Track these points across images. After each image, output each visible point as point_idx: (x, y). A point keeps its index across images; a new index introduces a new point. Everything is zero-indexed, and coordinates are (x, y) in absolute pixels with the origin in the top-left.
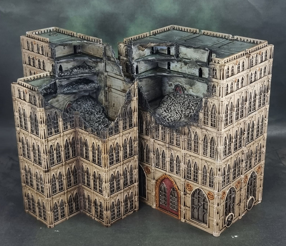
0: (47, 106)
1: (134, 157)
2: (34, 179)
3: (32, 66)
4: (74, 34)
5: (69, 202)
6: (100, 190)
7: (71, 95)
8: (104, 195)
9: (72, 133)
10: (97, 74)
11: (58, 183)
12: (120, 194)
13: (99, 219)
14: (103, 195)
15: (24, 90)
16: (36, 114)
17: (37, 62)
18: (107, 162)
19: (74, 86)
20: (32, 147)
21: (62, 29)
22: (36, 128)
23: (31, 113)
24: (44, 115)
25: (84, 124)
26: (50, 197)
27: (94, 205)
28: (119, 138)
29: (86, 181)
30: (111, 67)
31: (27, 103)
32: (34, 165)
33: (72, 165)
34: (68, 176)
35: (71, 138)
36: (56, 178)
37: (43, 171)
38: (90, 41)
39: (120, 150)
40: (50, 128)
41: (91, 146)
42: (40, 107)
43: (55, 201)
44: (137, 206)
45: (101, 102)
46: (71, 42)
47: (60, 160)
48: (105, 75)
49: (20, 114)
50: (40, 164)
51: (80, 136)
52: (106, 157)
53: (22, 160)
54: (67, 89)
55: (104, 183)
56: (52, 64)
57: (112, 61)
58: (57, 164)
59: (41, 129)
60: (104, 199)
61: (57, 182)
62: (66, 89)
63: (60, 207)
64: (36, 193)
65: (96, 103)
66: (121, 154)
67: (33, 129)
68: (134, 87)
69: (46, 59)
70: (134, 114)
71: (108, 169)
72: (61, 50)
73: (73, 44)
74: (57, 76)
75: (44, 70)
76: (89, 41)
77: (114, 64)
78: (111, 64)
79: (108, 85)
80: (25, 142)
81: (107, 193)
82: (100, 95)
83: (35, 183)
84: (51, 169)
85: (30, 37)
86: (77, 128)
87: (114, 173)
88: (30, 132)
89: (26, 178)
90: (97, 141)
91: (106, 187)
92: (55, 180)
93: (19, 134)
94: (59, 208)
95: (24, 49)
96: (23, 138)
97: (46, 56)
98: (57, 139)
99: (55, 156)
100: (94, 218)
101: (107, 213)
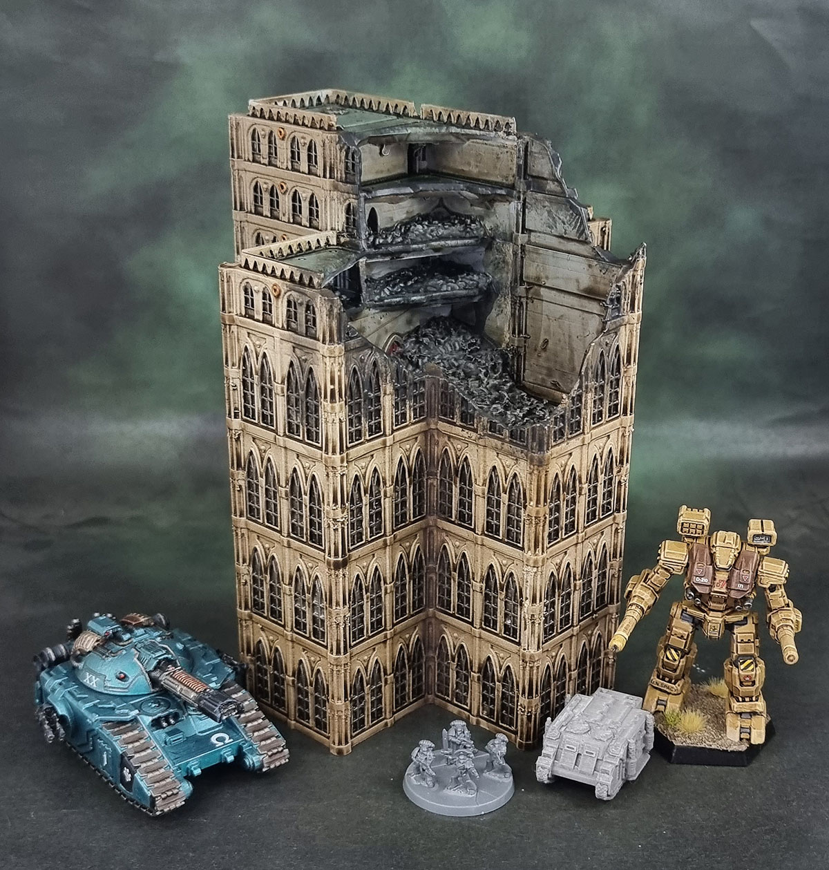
0: (351, 338)
1: (614, 518)
2: (288, 592)
3: (267, 217)
4: (405, 107)
5: (398, 667)
6: (506, 626)
7: (399, 313)
8: (524, 645)
9: (417, 438)
10: (487, 242)
11: (369, 603)
12: (568, 640)
13: (497, 724)
14: (519, 644)
15: (270, 287)
16: (311, 369)
17: (286, 203)
18: (543, 531)
19: (410, 283)
20: (287, 484)
21: (359, 96)
22: (307, 416)
23: (291, 364)
24: (343, 369)
25: (462, 406)
26: (345, 652)
27: (479, 677)
28: (578, 450)
29: (454, 599)
30: (546, 214)
31: (277, 333)
32: (289, 547)
33: (411, 546)
34: (399, 583)
35: (414, 454)
36: (364, 587)
37: (329, 563)
38: (471, 128)
39: (580, 494)
40: (356, 417)
41: (485, 480)
42: (330, 341)
43: (358, 666)
44: (611, 682)
45: (495, 338)
46: (405, 132)
47: (379, 528)
48: (520, 242)
49: (244, 371)
50: (316, 539)
51: (441, 447)
52: (541, 515)
53: (244, 531)
54: (390, 292)
55: (527, 603)
56: (347, 202)
57: (551, 193)
58: (370, 539)
59: (330, 419)
60: (524, 655)
61: (365, 600)
62: (388, 293)
63: (371, 687)
64: (292, 641)
65: (478, 342)
66: (581, 507)
67: (294, 422)
68: (634, 276)
69: (328, 188)
70: (625, 372)
71: (545, 554)
72: (373, 158)
73: (412, 138)
74: (363, 244)
75: (310, 227)
76: (463, 127)
77: (558, 203)
78: (547, 204)
79: (527, 277)
80: (259, 467)
81: (536, 635)
82: (494, 313)
83: (288, 605)
84: (353, 559)
85: (262, 117)
86: (432, 420)
87: (558, 570)
88: (281, 431)
89: (255, 592)
90: (509, 461)
91: (533, 615)
92: (362, 595)
93: (238, 440)
94: (366, 688)
95: (239, 157)
96: (251, 453)
97: (328, 175)
98: (372, 456)
99: (366, 511)
100: (478, 722)
101: (529, 703)
